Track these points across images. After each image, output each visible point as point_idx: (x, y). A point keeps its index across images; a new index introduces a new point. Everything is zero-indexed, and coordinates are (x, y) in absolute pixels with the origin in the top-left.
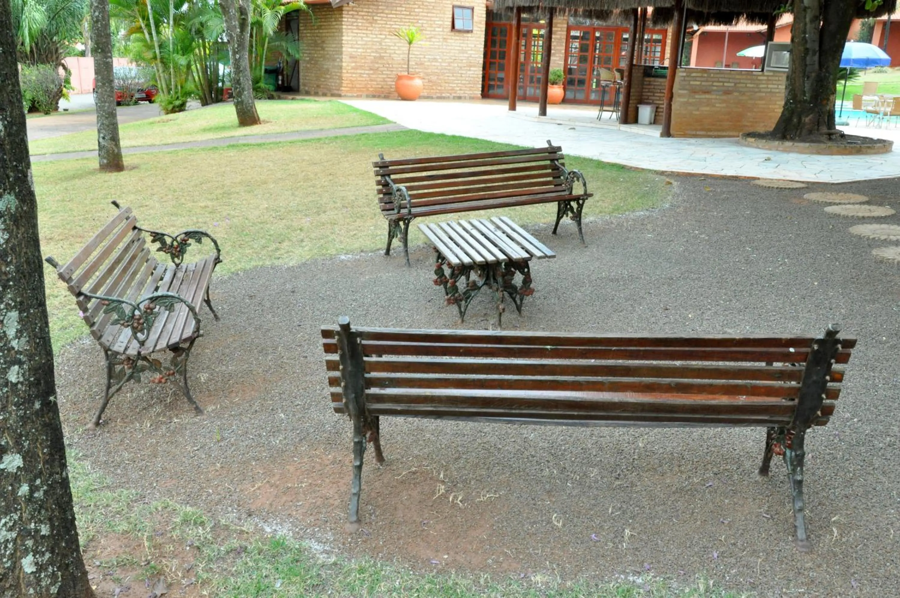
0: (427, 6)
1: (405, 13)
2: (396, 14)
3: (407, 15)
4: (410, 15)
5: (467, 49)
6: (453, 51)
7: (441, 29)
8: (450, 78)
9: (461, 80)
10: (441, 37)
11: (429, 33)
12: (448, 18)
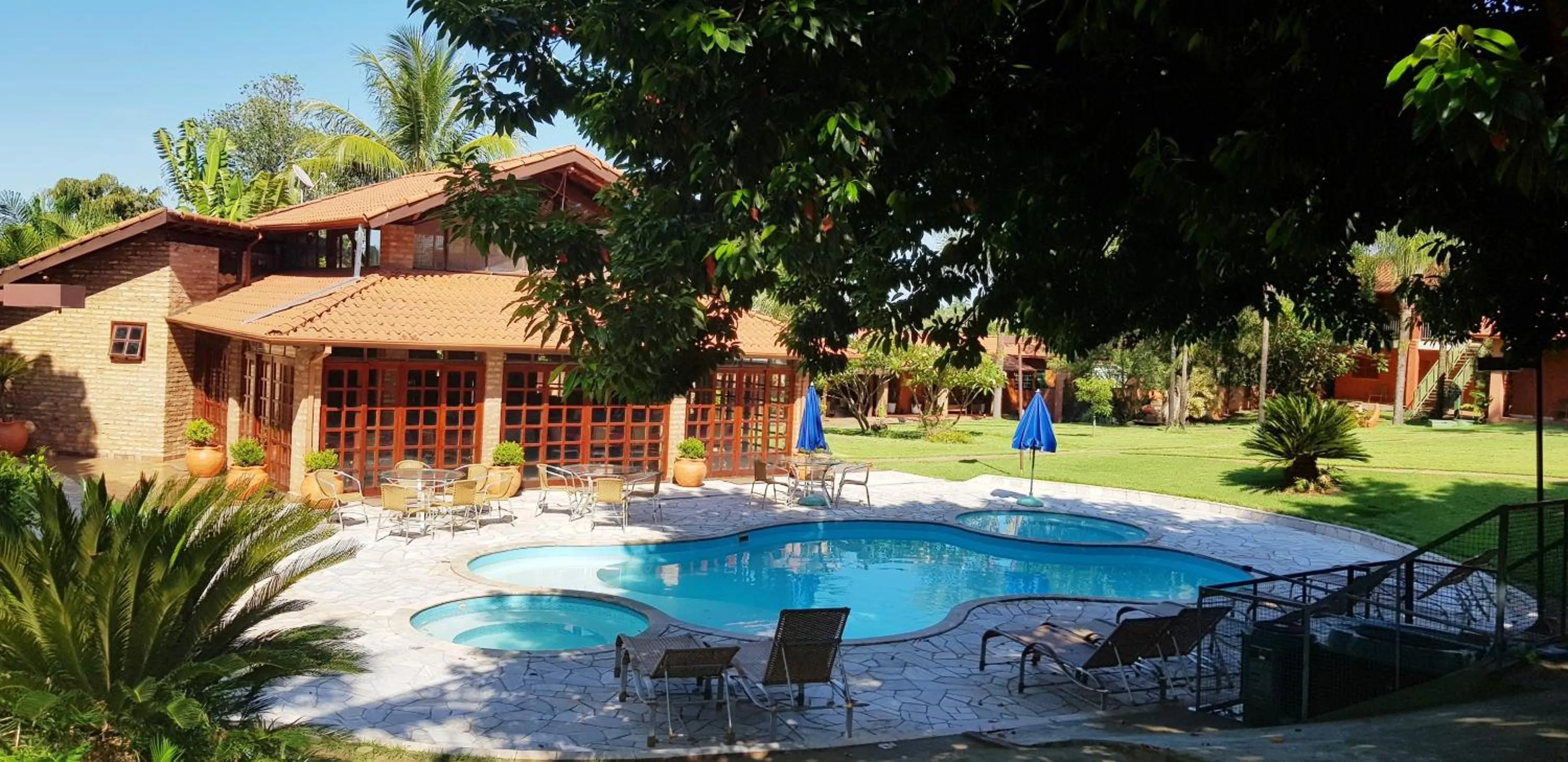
0: (70, 322)
1: (38, 333)
2: (23, 335)
3: (40, 336)
4: (45, 336)
5: (137, 384)
6: (112, 388)
7: (93, 356)
8: (109, 427)
9: (129, 431)
10: (94, 367)
11: (73, 360)
12: (104, 339)
